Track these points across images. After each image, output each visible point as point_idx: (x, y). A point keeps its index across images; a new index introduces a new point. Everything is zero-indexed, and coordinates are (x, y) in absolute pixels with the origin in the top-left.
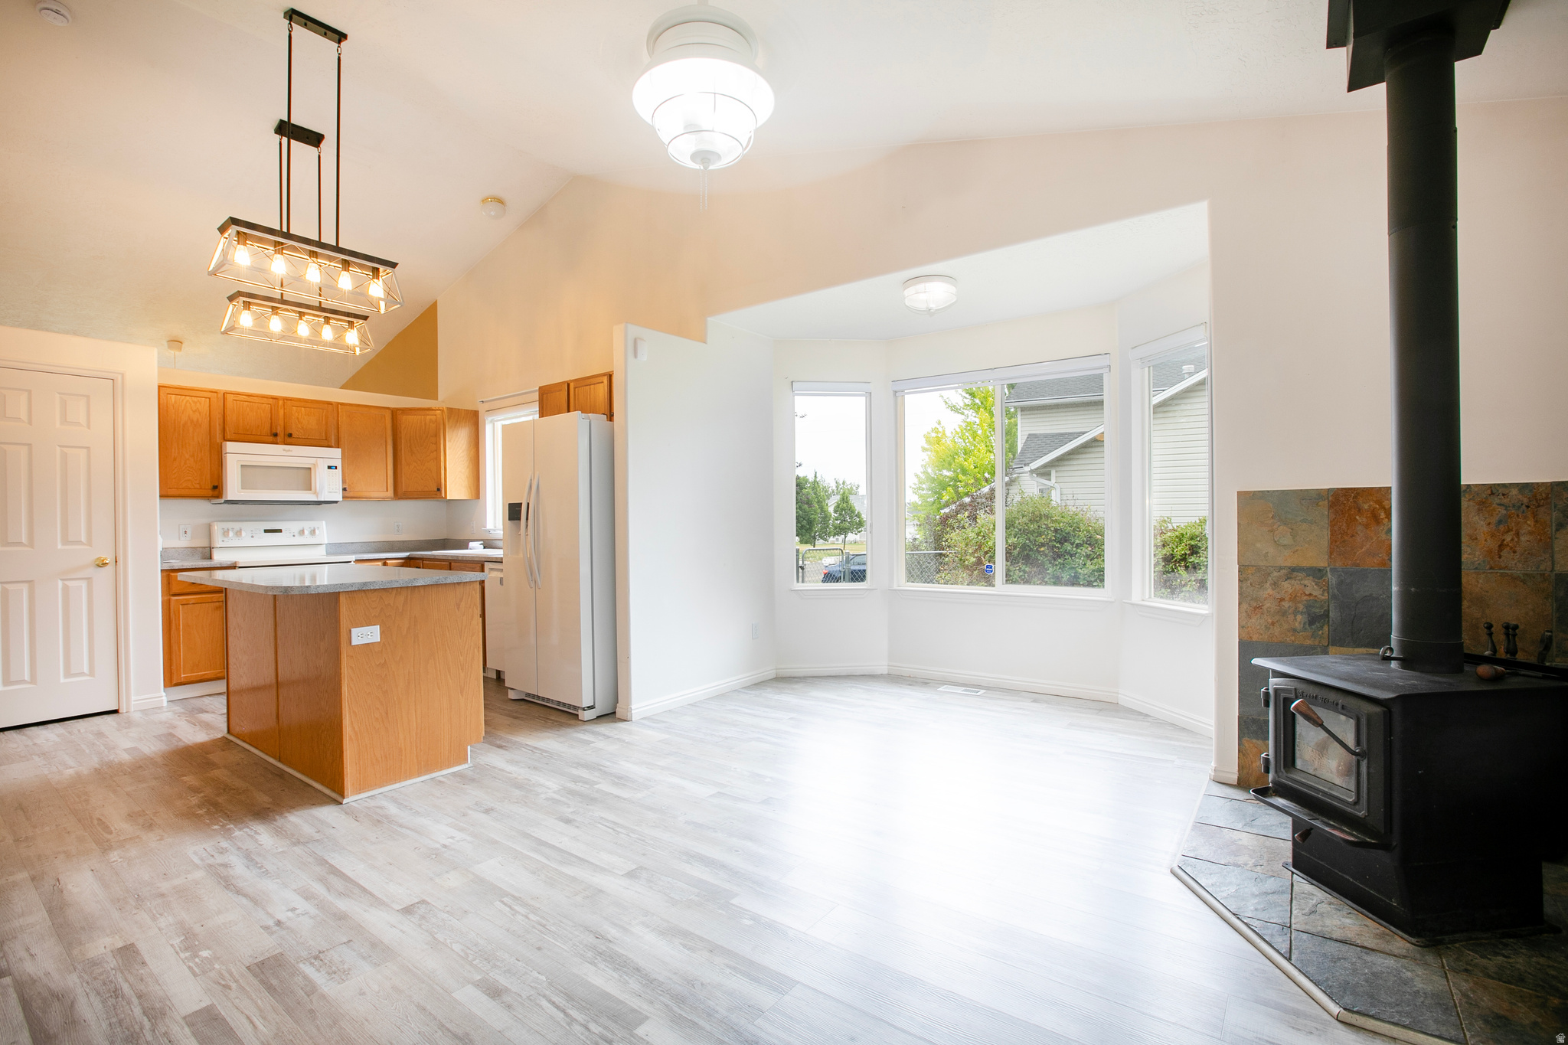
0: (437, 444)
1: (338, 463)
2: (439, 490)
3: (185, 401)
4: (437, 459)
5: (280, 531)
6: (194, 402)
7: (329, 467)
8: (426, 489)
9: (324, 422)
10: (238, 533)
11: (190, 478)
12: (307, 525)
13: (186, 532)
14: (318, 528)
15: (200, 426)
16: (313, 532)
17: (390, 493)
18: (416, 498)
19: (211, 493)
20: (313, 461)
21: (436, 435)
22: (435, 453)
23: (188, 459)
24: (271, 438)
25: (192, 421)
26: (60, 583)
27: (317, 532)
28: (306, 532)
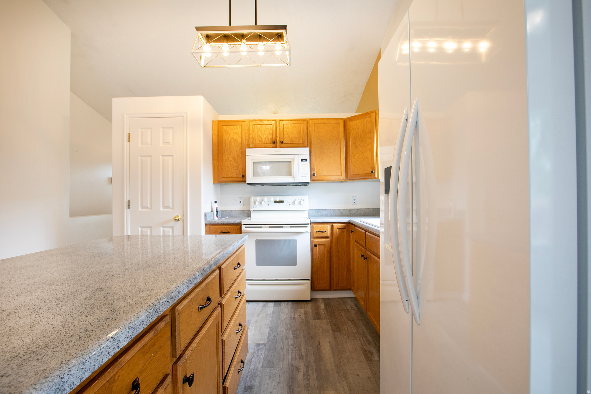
0: (371, 138)
1: (307, 157)
2: (372, 172)
3: (230, 128)
4: (372, 149)
5: (282, 202)
6: (234, 128)
7: (302, 160)
8: (365, 172)
9: (301, 132)
10: (261, 203)
11: (232, 171)
12: (297, 198)
13: (241, 202)
14: (303, 200)
15: (237, 141)
16: (300, 203)
17: (343, 177)
18: (359, 179)
19: (241, 179)
20: (292, 156)
21: (371, 132)
22: (370, 145)
23: (232, 161)
24: (272, 145)
25: (234, 139)
26: (162, 229)
27: (302, 202)
28: (296, 203)
